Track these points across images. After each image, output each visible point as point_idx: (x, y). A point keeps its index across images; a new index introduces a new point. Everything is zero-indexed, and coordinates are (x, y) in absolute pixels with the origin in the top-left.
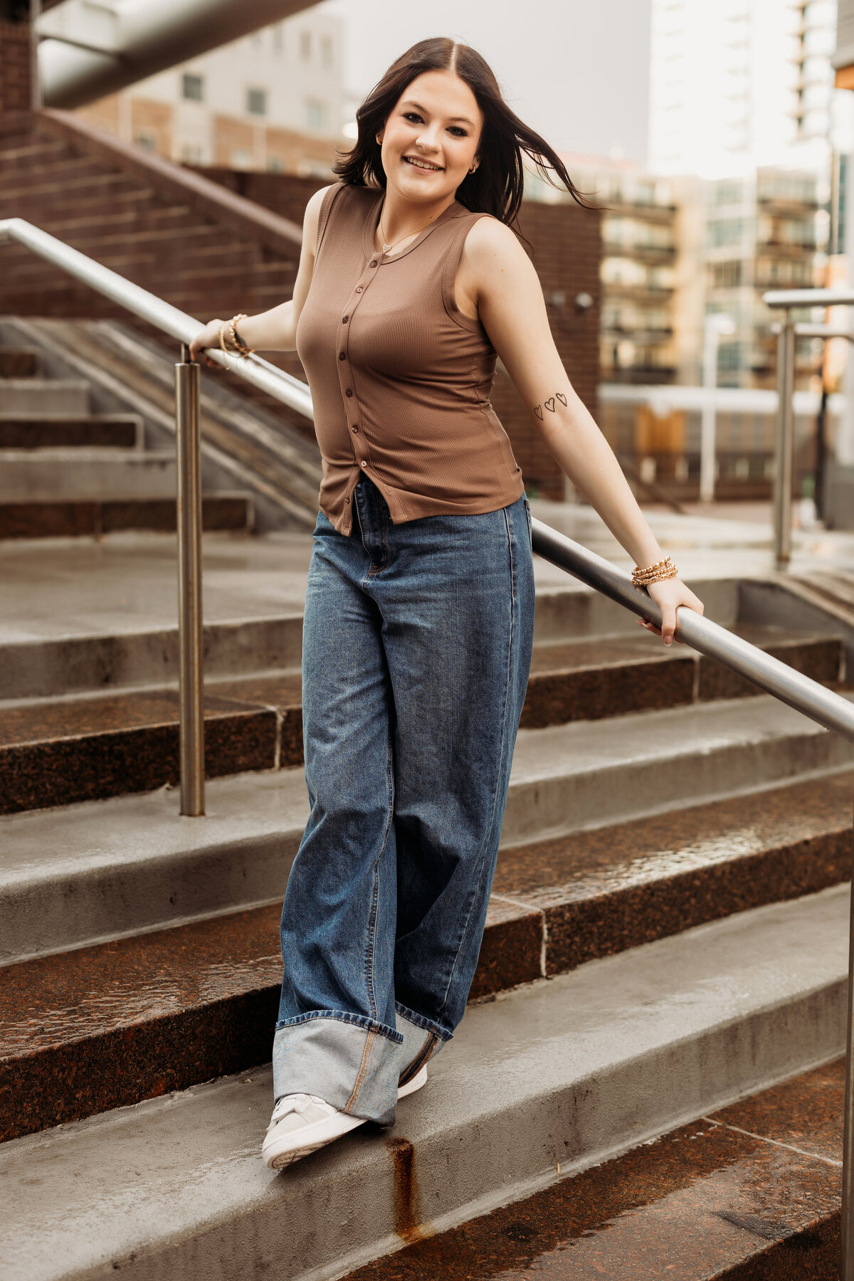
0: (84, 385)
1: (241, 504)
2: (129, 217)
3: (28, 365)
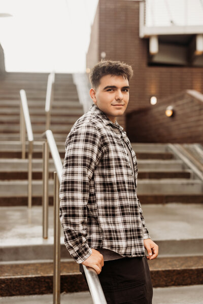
0: (180, 162)
3: (170, 156)
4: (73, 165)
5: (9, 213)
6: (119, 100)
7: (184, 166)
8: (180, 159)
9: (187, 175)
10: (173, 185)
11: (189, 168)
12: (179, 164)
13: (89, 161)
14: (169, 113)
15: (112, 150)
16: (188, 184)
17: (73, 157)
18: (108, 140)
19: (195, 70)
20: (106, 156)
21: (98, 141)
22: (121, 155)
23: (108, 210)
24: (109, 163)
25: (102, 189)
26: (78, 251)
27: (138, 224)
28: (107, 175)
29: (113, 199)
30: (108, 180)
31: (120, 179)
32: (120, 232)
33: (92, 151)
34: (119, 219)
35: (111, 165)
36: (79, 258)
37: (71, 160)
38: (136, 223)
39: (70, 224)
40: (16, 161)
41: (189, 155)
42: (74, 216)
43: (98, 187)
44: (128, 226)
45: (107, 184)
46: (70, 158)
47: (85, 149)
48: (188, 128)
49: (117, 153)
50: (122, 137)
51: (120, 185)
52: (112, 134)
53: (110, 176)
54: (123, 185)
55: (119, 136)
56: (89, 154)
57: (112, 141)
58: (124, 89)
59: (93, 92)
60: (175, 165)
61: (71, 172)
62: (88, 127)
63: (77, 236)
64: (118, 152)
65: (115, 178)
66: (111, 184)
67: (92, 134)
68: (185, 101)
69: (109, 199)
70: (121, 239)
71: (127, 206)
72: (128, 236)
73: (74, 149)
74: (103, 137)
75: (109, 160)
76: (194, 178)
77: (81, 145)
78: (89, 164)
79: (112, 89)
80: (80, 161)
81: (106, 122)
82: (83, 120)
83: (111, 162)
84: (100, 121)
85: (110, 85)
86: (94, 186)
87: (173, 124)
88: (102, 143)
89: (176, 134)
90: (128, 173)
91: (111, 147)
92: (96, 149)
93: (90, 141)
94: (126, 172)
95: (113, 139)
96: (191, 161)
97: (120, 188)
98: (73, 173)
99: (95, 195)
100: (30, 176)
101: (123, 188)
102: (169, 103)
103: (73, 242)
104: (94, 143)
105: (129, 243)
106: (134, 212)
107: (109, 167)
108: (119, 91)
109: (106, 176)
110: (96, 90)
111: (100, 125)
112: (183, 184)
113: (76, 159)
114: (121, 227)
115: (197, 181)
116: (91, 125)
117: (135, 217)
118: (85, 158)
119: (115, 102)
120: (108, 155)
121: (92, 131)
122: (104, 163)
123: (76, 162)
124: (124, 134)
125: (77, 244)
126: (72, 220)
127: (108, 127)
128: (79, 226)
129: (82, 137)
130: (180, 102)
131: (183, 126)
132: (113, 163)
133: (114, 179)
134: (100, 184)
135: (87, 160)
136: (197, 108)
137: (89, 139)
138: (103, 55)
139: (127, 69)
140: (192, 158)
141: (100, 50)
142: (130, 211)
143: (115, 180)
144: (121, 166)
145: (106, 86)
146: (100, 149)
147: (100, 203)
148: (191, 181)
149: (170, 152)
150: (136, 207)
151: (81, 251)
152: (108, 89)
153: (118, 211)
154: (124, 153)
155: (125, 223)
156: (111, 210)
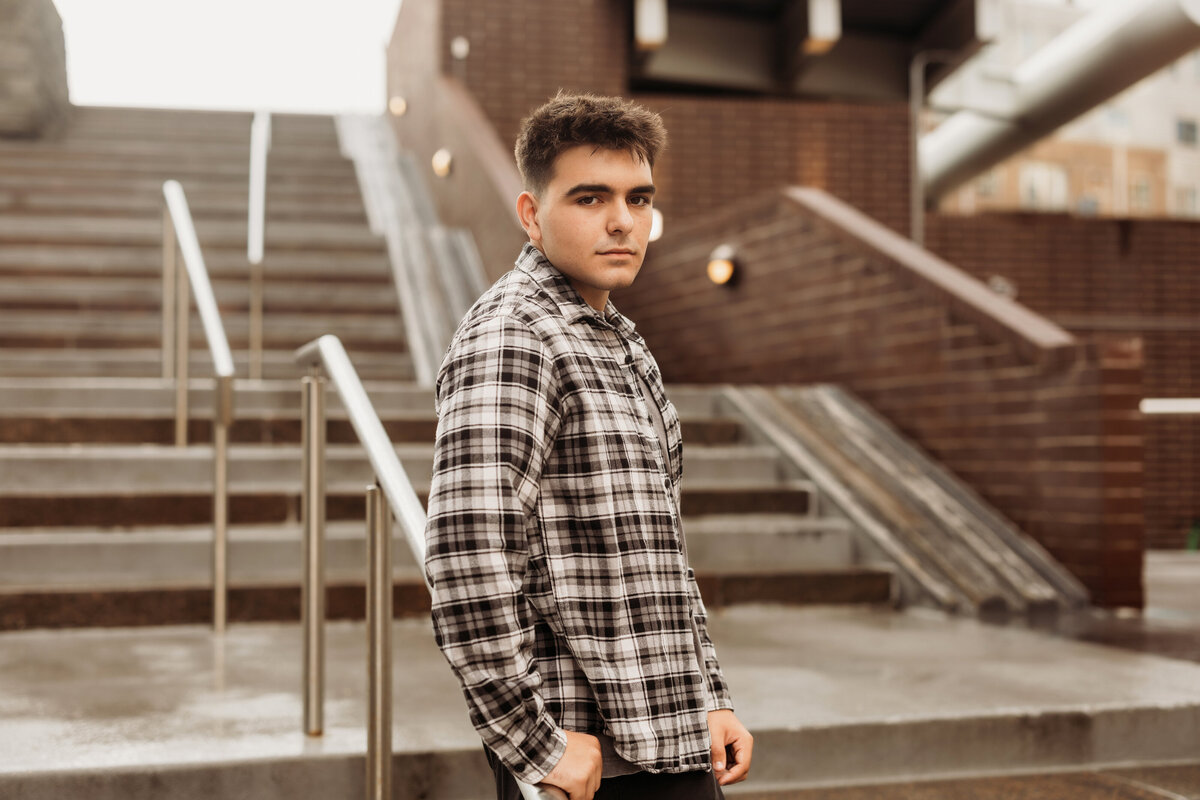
0: (770, 452)
1: (885, 578)
2: (846, 287)
3: (732, 433)
4: (467, 459)
5: (143, 650)
6: (618, 233)
7: (783, 467)
8: (771, 442)
9: (795, 503)
10: (747, 537)
11: (805, 476)
12: (764, 461)
13: (522, 446)
14: (720, 272)
15: (593, 407)
16: (801, 534)
17: (466, 434)
18: (577, 373)
19: (803, 110)
20: (574, 429)
21: (545, 377)
22: (624, 426)
23: (591, 615)
24: (584, 455)
25: (567, 542)
26: (524, 745)
27: (686, 660)
28: (582, 494)
29: (606, 578)
30: (585, 510)
31: (625, 506)
32: (630, 691)
33: (530, 412)
34: (627, 644)
35: (593, 459)
36: (529, 767)
37: (459, 444)
38: (680, 656)
39: (484, 662)
40: (150, 452)
41: (801, 428)
42: (493, 631)
43: (553, 538)
44: (658, 669)
45: (584, 525)
46: (454, 437)
47: (506, 405)
48: (795, 326)
49: (611, 418)
50: (629, 359)
51: (626, 529)
52: (590, 351)
53: (591, 497)
54: (633, 528)
55: (619, 357)
56: (518, 422)
57: (591, 377)
58: (637, 196)
59: (527, 206)
60: (749, 463)
61: (459, 486)
62: (510, 330)
63: (517, 700)
64: (615, 415)
65: (610, 504)
66: (596, 525)
67: (522, 356)
68: (778, 227)
69: (592, 578)
70: (635, 713)
71: (650, 601)
72: (659, 702)
73: (467, 407)
74: (561, 364)
75: (584, 442)
76: (821, 513)
77: (489, 391)
78: (521, 455)
79: (592, 195)
80: (490, 446)
81: (569, 310)
82: (492, 308)
83: (592, 449)
84: (552, 308)
85: (588, 180)
86: (539, 535)
87: (734, 314)
88: (561, 384)
89: (748, 348)
90: (649, 485)
91: (590, 398)
92: (541, 405)
93: (521, 379)
94: (644, 482)
95: (594, 373)
96: (811, 450)
97: (628, 538)
98: (467, 489)
99: (546, 565)
100: (221, 510)
101: (636, 537)
102: (719, 234)
103: (507, 722)
104: (532, 384)
105: (666, 724)
106: (675, 617)
107: (586, 468)
108: (621, 202)
109: (578, 497)
110: (538, 198)
111: (548, 324)
112: (783, 535)
113: (474, 441)
114: (633, 673)
115: (835, 523)
116: (518, 324)
117: (678, 636)
118: (506, 434)
119: (605, 242)
120: (582, 426)
121: (522, 343)
122: (569, 452)
123: (474, 451)
124: (637, 349)
125: (517, 722)
126: (487, 647)
127: (578, 330)
128: (514, 663)
129: (492, 367)
130: (761, 233)
131: (775, 319)
132: (602, 453)
133: (606, 509)
134: (559, 526)
135: (513, 443)
136: (828, 253)
137: (516, 370)
138: (460, 48)
139: (646, 127)
140: (813, 438)
141: (448, 30)
142: (661, 617)
143: (612, 511)
144: (625, 463)
145: (574, 184)
146: (554, 403)
147: (565, 591)
148: (810, 522)
149: (732, 416)
150: (680, 600)
151: (533, 743)
152: (582, 194)
153: (623, 618)
154: (635, 415)
155: (645, 657)
156: (600, 615)
